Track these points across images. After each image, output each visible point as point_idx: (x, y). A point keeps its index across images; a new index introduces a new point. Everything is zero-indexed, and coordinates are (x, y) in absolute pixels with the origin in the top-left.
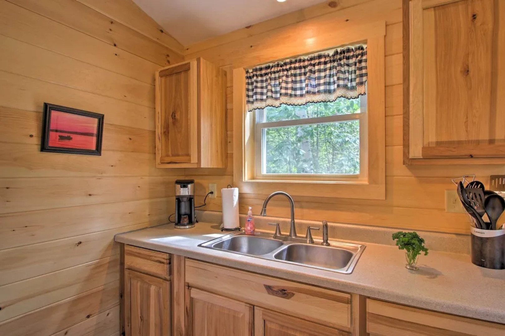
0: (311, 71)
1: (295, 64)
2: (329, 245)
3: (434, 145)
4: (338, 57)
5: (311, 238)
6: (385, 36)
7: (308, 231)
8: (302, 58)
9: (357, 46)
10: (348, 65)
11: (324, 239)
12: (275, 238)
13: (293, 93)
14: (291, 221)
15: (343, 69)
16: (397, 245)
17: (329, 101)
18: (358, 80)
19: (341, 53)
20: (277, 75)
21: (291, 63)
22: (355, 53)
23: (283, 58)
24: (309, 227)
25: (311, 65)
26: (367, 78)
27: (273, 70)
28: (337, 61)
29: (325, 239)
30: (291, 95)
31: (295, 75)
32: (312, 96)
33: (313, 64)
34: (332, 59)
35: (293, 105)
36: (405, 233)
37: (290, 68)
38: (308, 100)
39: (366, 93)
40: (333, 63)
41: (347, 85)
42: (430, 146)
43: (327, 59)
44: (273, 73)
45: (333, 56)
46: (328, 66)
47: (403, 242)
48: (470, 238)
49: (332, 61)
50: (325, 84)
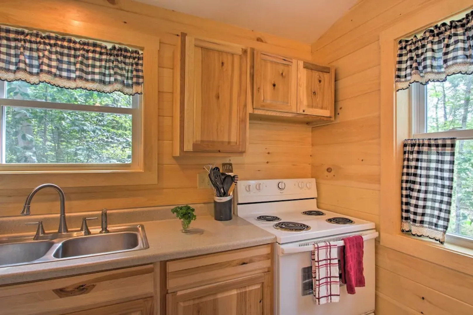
0: (83, 56)
1: (62, 42)
2: (108, 232)
3: (199, 143)
4: (116, 52)
5: (88, 230)
6: (159, 51)
7: (83, 222)
8: (73, 38)
9: (134, 49)
10: (125, 63)
11: (102, 227)
12: (37, 240)
13: (58, 73)
14: (61, 215)
15: (120, 65)
16: (178, 216)
17: (104, 92)
18: (135, 80)
19: (118, 50)
20: (34, 46)
21: (57, 39)
22: (132, 55)
23: (45, 29)
24: (85, 218)
25: (84, 49)
26: (143, 80)
27: (28, 38)
28: (114, 56)
29: (104, 227)
30: (55, 75)
31: (62, 54)
32: (84, 82)
33: (87, 50)
34: (109, 52)
35: (57, 86)
36: (182, 207)
37: (55, 45)
38: (80, 85)
39: (143, 92)
40: (109, 56)
41: (124, 82)
42: (198, 143)
43: (103, 51)
44: (28, 42)
45: (111, 50)
46: (104, 57)
47: (182, 213)
48: (213, 205)
49: (108, 54)
50: (100, 73)
